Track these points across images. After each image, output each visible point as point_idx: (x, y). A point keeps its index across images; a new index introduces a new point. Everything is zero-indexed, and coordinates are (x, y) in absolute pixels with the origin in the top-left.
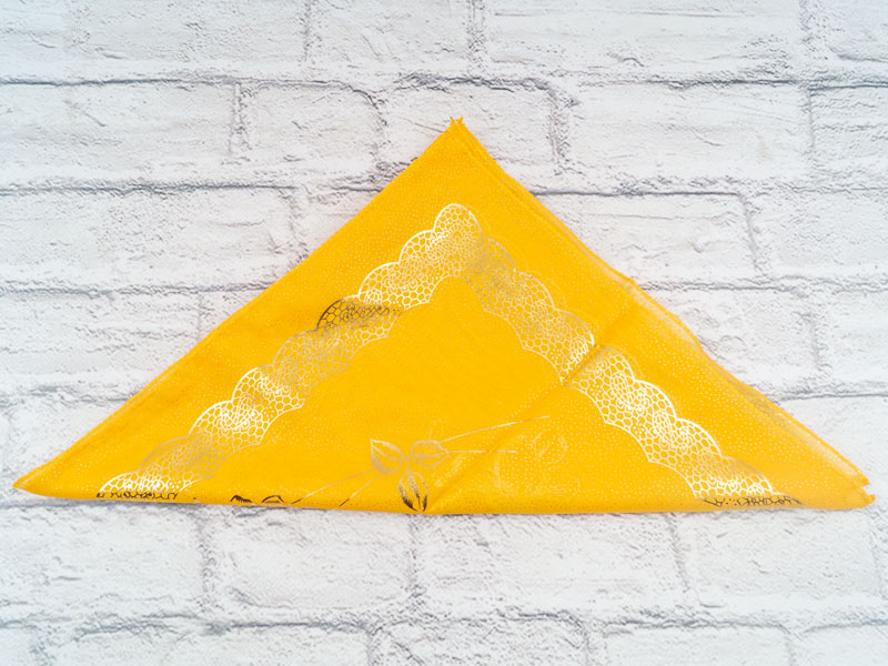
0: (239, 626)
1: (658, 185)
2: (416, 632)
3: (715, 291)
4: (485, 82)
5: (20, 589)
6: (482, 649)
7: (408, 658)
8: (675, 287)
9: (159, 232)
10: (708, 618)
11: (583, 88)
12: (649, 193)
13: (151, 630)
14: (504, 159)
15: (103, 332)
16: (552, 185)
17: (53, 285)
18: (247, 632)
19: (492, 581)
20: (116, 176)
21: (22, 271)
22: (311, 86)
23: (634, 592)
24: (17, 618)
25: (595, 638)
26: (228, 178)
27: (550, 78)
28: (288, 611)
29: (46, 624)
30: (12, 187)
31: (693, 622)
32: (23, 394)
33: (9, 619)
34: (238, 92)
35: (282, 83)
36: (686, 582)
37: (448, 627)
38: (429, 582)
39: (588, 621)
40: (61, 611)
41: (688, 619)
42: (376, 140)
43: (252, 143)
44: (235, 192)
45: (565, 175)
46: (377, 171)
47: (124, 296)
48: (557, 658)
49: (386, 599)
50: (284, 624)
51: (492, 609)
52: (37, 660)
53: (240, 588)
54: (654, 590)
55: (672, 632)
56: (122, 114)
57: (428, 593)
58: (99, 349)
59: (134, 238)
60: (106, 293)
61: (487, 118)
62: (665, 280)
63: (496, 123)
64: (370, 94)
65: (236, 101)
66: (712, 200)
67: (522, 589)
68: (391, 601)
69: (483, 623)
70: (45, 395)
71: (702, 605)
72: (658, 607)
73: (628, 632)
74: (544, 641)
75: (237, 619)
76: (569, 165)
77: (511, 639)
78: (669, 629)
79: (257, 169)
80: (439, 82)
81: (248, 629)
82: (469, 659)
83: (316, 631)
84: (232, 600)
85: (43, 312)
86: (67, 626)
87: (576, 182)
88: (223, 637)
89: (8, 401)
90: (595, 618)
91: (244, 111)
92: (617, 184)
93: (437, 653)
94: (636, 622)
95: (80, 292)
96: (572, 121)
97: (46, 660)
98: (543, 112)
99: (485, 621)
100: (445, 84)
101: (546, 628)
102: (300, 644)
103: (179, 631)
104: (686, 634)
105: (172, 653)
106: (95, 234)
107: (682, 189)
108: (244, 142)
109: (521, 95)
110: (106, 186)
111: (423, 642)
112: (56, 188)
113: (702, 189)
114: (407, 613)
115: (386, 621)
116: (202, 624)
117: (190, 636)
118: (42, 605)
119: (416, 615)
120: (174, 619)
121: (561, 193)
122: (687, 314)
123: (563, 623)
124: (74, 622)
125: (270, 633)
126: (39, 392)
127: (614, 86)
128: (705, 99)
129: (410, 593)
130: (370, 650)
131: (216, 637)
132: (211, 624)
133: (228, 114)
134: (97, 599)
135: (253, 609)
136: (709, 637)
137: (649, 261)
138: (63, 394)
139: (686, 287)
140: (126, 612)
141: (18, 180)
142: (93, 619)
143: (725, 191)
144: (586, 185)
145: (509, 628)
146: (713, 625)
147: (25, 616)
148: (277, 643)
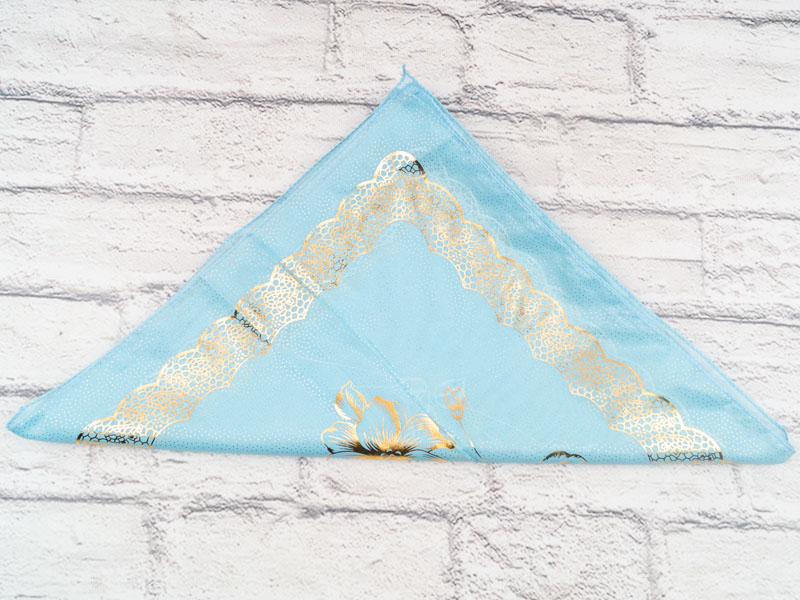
0: (332, 510)
1: (728, 117)
2: (493, 522)
3: (777, 221)
4: (567, 12)
5: (132, 469)
6: (554, 541)
7: (486, 546)
8: (740, 216)
9: (258, 142)
10: (759, 521)
11: (659, 21)
12: (719, 125)
13: (252, 511)
14: (584, 86)
15: (206, 235)
16: (628, 114)
17: (159, 190)
18: (340, 516)
19: (563, 480)
20: (217, 88)
21: (130, 175)
22: (402, 8)
23: (693, 495)
24: (130, 495)
25: (656, 535)
26: (323, 94)
27: (628, 11)
28: (377, 499)
29: (156, 501)
30: (120, 94)
31: (746, 525)
32: (132, 291)
33: (124, 495)
34: (332, 13)
35: (374, 5)
36: (741, 489)
37: (523, 519)
38: (506, 477)
39: (650, 519)
40: (170, 490)
41: (741, 522)
42: (463, 63)
43: (345, 61)
44: (329, 107)
45: (640, 104)
46: (464, 94)
47: (225, 202)
48: (621, 551)
49: (467, 493)
50: (373, 511)
51: (563, 505)
52: (149, 533)
53: (333, 477)
54: (711, 494)
55: (727, 533)
56: (223, 28)
57: (505, 489)
58: (203, 252)
59: (235, 148)
60: (208, 198)
61: (568, 46)
62: (732, 208)
63: (576, 52)
64: (458, 18)
65: (331, 19)
66: (778, 134)
67: (591, 488)
68: (471, 494)
69: (555, 518)
70: (153, 292)
71: (754, 509)
72: (714, 509)
73: (686, 531)
74: (610, 536)
75: (330, 504)
76: (645, 95)
77: (580, 533)
78: (724, 530)
79: (350, 86)
80: (523, 10)
81: (340, 514)
82: (541, 549)
83: (402, 518)
84: (326, 487)
85: (150, 214)
86: (177, 504)
87: (650, 112)
88: (318, 520)
89: (118, 296)
90: (656, 517)
91: (338, 31)
92: (689, 115)
93: (512, 542)
94: (694, 522)
95: (184, 197)
96: (648, 52)
97: (157, 534)
98: (622, 43)
99: (556, 515)
100: (529, 12)
101: (612, 525)
102: (387, 529)
103: (278, 513)
104: (738, 535)
105: (271, 533)
106: (198, 142)
107: (750, 122)
108: (338, 60)
109: (601, 25)
110: (208, 97)
111: (500, 532)
112: (161, 97)
113: (768, 124)
114: (485, 505)
115: (466, 511)
116: (298, 508)
117: (287, 518)
118: (151, 483)
119: (493, 508)
120: (272, 502)
121: (637, 122)
122: (751, 241)
123: (627, 521)
124: (181, 500)
125: (361, 518)
126: (146, 289)
127: (690, 20)
128: (775, 37)
129: (488, 488)
130: (451, 537)
131: (311, 519)
132: (306, 508)
133: (323, 32)
134: (202, 481)
135: (346, 495)
136: (759, 538)
137: (717, 189)
138: (170, 292)
139: (750, 216)
140: (229, 493)
141: (125, 88)
142: (199, 499)
143: (791, 126)
144: (660, 115)
145: (578, 523)
146: (763, 528)
147: (137, 494)
148: (367, 528)
